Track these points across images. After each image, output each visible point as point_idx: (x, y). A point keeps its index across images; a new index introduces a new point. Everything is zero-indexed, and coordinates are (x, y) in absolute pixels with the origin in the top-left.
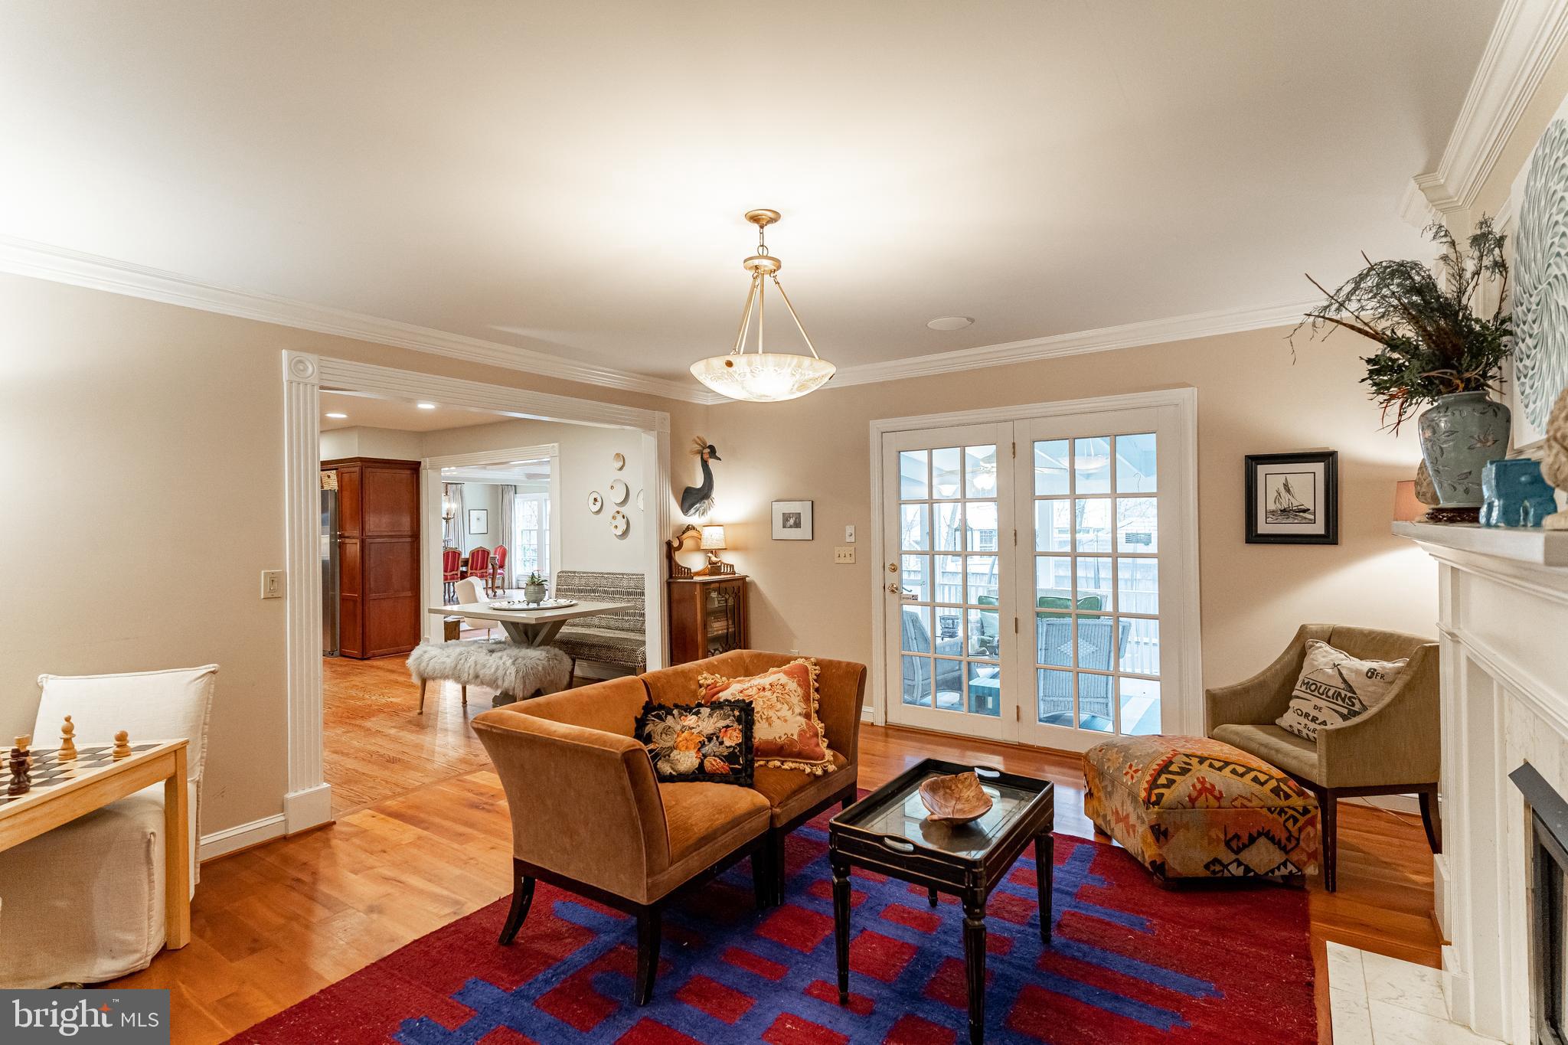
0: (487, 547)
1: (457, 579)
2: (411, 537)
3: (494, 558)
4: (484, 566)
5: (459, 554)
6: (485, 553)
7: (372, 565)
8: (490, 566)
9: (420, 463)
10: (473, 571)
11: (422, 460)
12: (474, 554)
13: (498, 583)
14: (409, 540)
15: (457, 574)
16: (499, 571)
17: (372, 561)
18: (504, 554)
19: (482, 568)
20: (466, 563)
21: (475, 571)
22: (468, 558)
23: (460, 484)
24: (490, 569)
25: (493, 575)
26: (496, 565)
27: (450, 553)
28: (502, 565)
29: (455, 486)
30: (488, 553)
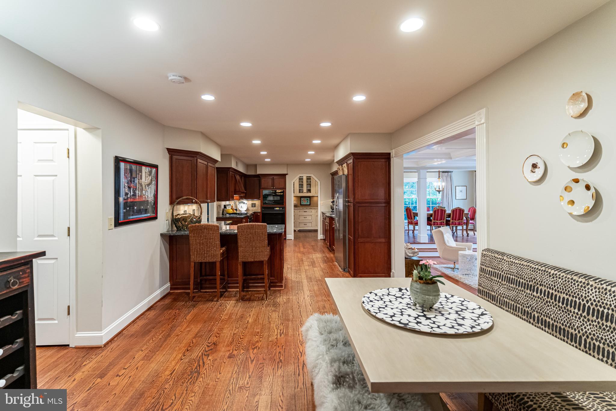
0: (462, 207)
1: (444, 224)
2: (385, 203)
3: (467, 214)
4: (461, 218)
5: (445, 211)
6: (461, 211)
7: (360, 220)
8: (465, 218)
9: (390, 153)
10: (453, 221)
11: (390, 152)
12: (453, 211)
13: (470, 226)
14: (384, 205)
15: (444, 222)
16: (471, 222)
17: (360, 218)
18: (474, 212)
19: (459, 219)
20: (449, 216)
21: (454, 221)
22: (450, 214)
23: (450, 172)
24: (464, 220)
25: (467, 224)
26: (469, 218)
27: (440, 210)
28: (473, 218)
29: (447, 174)
30: (463, 211)
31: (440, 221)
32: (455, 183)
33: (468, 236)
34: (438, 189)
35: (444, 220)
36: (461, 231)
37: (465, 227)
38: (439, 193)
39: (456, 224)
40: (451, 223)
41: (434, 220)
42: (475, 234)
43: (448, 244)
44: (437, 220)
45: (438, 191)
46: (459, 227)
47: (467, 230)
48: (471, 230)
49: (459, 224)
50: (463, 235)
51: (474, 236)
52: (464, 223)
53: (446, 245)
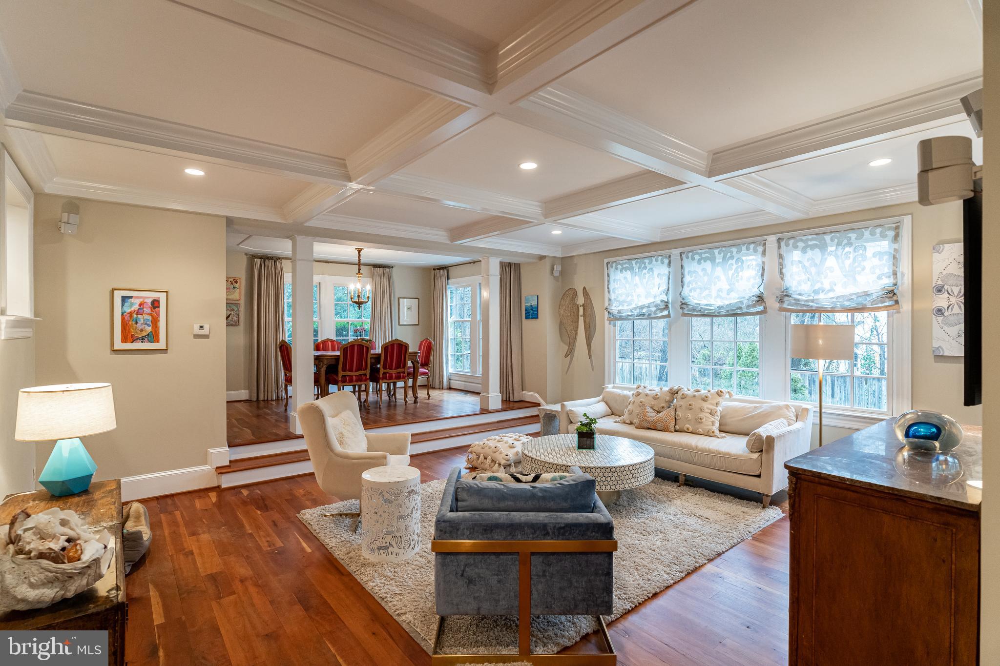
0: (404, 339)
3: (415, 354)
4: (401, 364)
5: (368, 349)
6: (402, 348)
8: (409, 364)
12: (387, 348)
13: (421, 380)
15: (365, 375)
16: (422, 370)
18: (430, 349)
19: (398, 367)
20: (377, 358)
21: (388, 371)
22: (380, 355)
23: (389, 267)
24: (409, 368)
25: (414, 376)
26: (418, 362)
27: (356, 348)
28: (426, 364)
29: (381, 270)
30: (406, 347)
31: (357, 373)
32: (398, 290)
33: (415, 402)
34: (356, 299)
35: (366, 369)
36: (403, 391)
37: (410, 382)
38: (359, 307)
39: (391, 378)
40: (381, 376)
41: (344, 370)
42: (429, 396)
43: (338, 448)
44: (352, 371)
45: (356, 302)
46: (400, 384)
47: (414, 387)
48: (423, 386)
49: (399, 378)
50: (406, 402)
51: (427, 401)
52: (409, 374)
53: (332, 450)
